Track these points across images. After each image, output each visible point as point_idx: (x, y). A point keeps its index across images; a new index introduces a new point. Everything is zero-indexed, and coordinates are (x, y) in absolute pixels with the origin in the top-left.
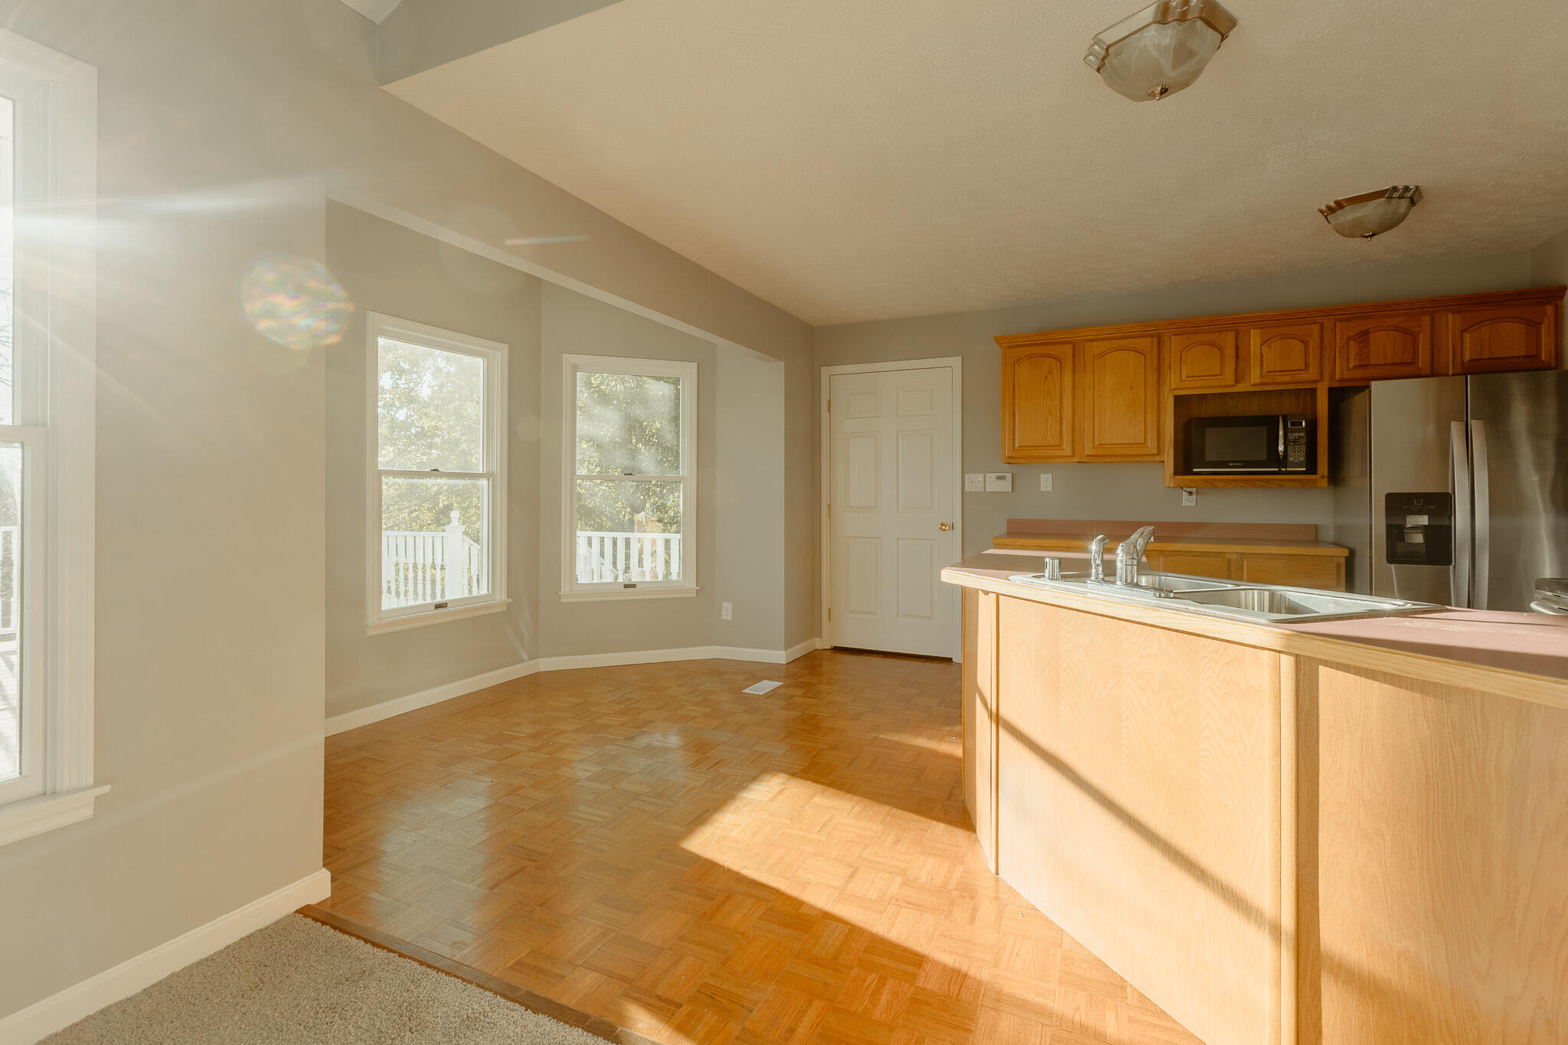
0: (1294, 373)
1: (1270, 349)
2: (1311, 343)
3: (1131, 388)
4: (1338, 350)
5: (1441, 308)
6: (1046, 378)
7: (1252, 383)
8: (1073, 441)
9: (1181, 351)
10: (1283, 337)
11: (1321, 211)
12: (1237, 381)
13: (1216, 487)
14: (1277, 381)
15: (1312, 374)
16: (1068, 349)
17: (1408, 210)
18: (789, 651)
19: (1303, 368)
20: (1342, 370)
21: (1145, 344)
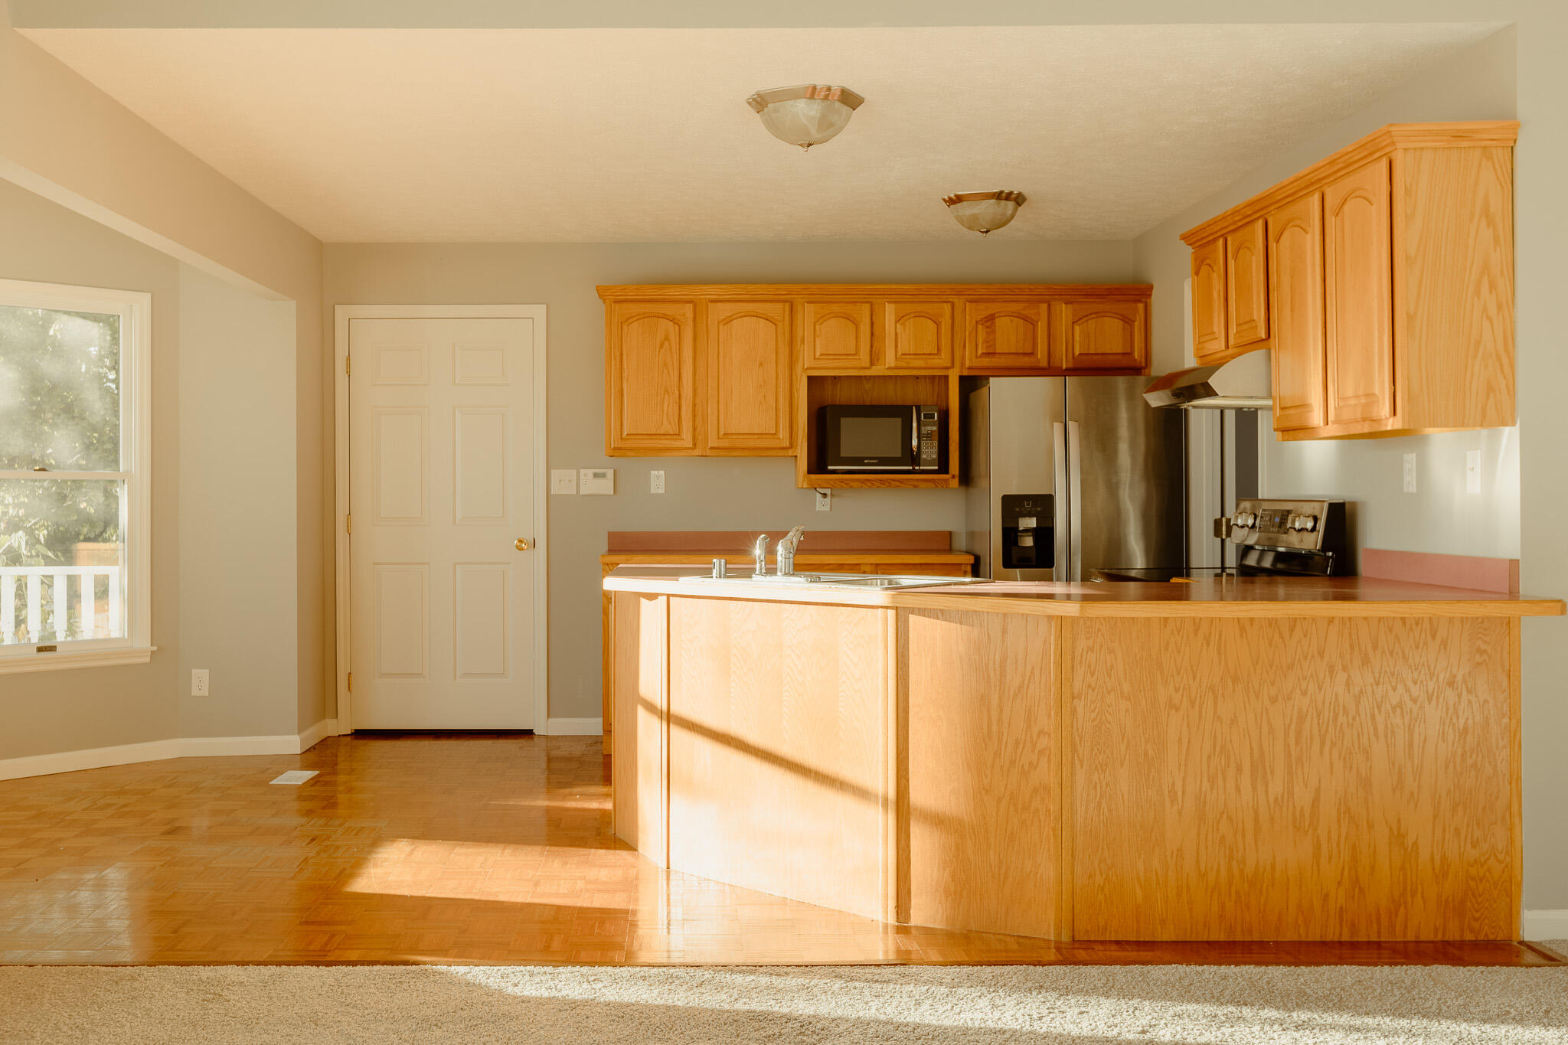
0: (928, 357)
1: (904, 328)
2: (943, 324)
3: (761, 364)
4: (967, 334)
5: (1056, 297)
6: (661, 346)
7: (887, 367)
8: (695, 429)
9: (815, 323)
10: (918, 315)
11: (944, 200)
12: (872, 364)
13: (851, 487)
14: (911, 365)
15: (943, 360)
16: (689, 308)
17: (1015, 211)
18: (305, 734)
19: (936, 352)
20: (970, 360)
21: (776, 310)
